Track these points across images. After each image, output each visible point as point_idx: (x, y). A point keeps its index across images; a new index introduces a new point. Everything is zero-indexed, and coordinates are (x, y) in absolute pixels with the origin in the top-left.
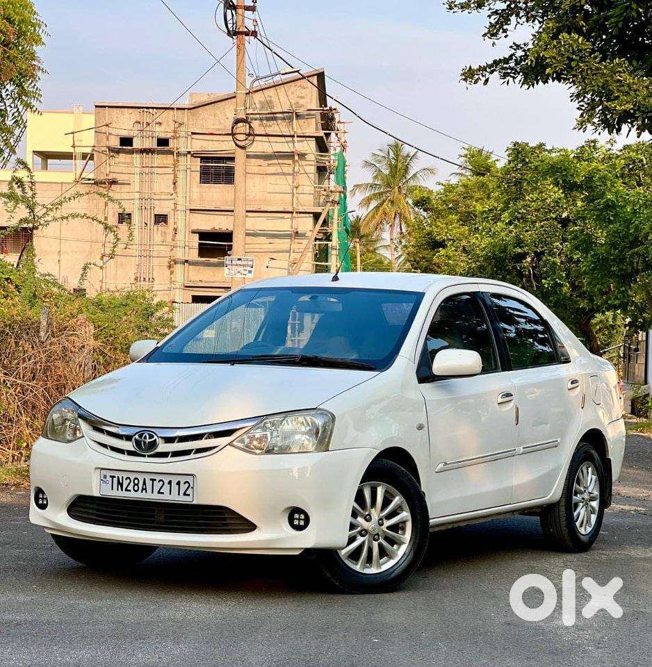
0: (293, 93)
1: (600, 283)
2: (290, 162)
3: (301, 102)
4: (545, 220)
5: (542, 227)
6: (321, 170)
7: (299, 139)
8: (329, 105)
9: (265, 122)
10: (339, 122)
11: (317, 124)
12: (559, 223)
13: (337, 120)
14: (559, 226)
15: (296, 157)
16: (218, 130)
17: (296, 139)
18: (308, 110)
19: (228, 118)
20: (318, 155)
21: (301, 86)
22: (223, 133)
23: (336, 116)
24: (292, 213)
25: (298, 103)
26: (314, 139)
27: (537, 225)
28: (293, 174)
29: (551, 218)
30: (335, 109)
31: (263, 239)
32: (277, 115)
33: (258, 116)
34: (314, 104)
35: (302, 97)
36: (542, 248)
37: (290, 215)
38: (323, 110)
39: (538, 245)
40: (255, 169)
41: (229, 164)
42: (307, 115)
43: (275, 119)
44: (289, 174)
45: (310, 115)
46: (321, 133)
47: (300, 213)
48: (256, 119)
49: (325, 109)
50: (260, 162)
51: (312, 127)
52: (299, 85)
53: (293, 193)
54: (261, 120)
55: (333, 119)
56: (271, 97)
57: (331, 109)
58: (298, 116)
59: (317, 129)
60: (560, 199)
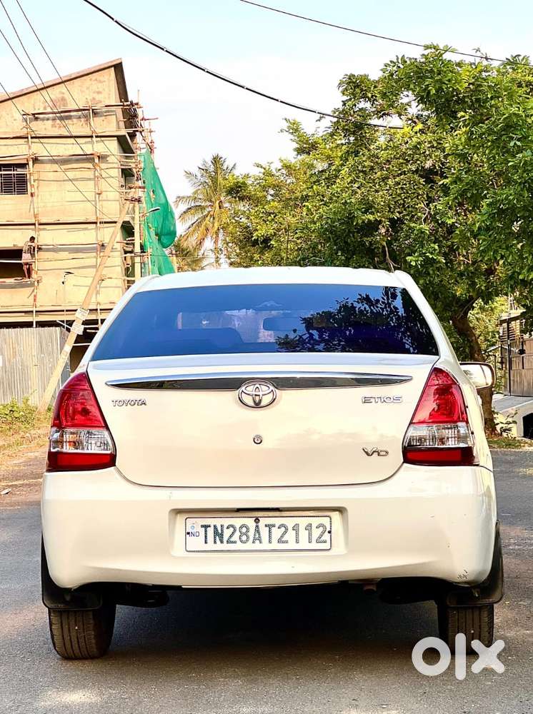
0: (88, 88)
1: (504, 247)
2: (90, 165)
3: (98, 97)
4: (401, 174)
5: (398, 183)
6: (127, 174)
7: (99, 139)
8: (130, 100)
9: (58, 121)
10: (142, 119)
11: (118, 123)
12: (421, 176)
13: (140, 116)
14: (422, 181)
15: (97, 160)
16: (6, 133)
17: (94, 139)
18: (106, 106)
19: (15, 120)
20: (121, 156)
21: (96, 80)
22: (11, 136)
23: (139, 112)
24: (96, 223)
25: (94, 99)
26: (116, 138)
27: (390, 182)
28: (94, 179)
29: (410, 170)
30: (137, 104)
31: (65, 255)
32: (72, 114)
33: (51, 115)
34: (113, 98)
35: (99, 93)
36: (399, 213)
37: (95, 225)
38: (124, 106)
39: (395, 208)
40: (51, 176)
41: (20, 171)
42: (106, 112)
43: (69, 118)
44: (90, 179)
45: (108, 112)
46: (123, 132)
47: (105, 223)
48: (48, 119)
49: (125, 104)
50: (56, 167)
51: (113, 125)
52: (94, 78)
53: (95, 201)
54: (54, 119)
55: (136, 116)
56: (63, 93)
57: (132, 104)
58: (95, 114)
59: (119, 128)
60: (419, 143)
